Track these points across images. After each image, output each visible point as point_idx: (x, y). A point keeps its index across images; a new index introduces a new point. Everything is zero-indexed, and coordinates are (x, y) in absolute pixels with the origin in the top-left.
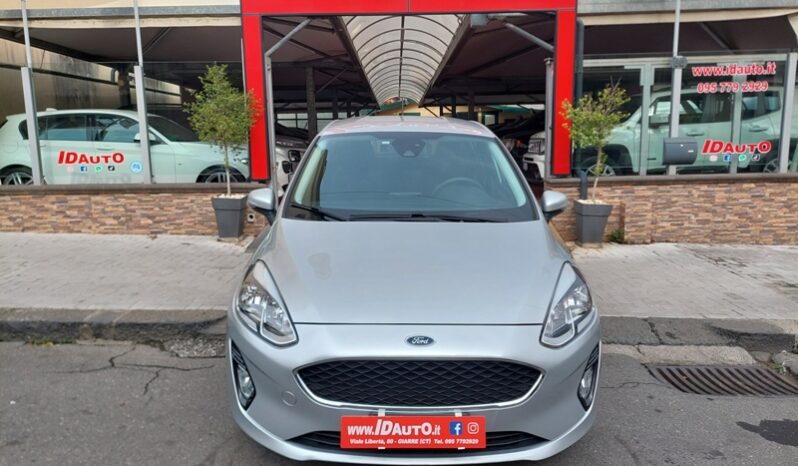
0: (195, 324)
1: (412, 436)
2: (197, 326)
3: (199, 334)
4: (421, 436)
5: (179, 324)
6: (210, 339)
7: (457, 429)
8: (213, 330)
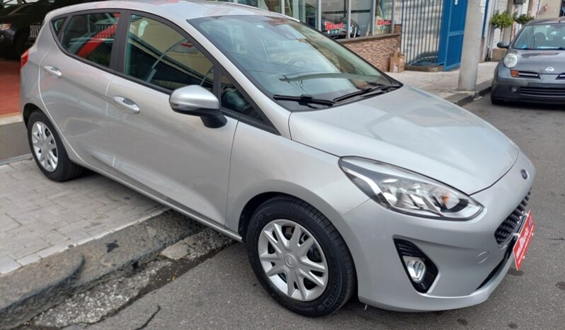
0: (66, 279)
2: (69, 281)
3: (74, 289)
5: (44, 291)
6: (91, 288)
8: (87, 276)
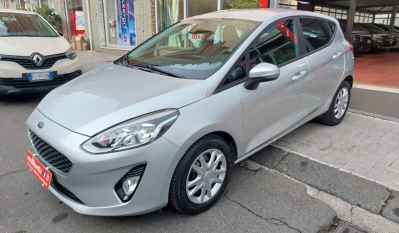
1: (36, 170)
4: (37, 171)
7: (45, 175)
